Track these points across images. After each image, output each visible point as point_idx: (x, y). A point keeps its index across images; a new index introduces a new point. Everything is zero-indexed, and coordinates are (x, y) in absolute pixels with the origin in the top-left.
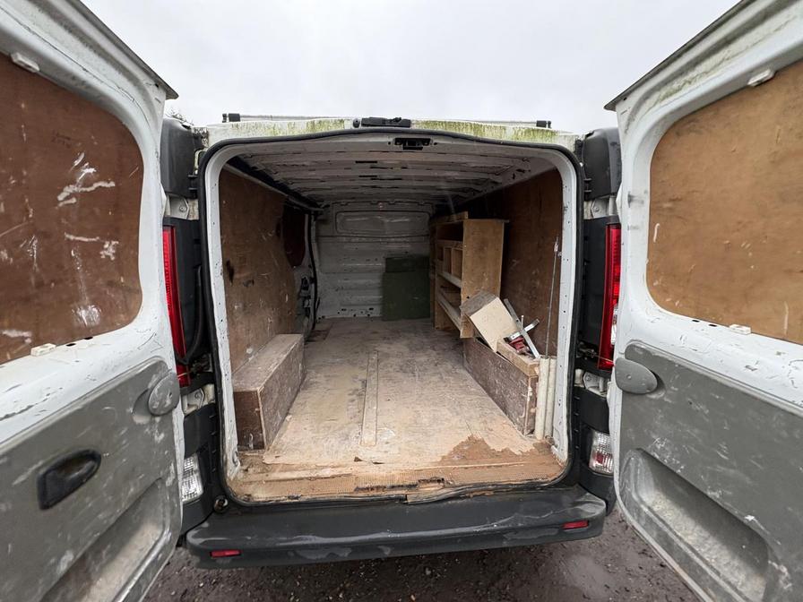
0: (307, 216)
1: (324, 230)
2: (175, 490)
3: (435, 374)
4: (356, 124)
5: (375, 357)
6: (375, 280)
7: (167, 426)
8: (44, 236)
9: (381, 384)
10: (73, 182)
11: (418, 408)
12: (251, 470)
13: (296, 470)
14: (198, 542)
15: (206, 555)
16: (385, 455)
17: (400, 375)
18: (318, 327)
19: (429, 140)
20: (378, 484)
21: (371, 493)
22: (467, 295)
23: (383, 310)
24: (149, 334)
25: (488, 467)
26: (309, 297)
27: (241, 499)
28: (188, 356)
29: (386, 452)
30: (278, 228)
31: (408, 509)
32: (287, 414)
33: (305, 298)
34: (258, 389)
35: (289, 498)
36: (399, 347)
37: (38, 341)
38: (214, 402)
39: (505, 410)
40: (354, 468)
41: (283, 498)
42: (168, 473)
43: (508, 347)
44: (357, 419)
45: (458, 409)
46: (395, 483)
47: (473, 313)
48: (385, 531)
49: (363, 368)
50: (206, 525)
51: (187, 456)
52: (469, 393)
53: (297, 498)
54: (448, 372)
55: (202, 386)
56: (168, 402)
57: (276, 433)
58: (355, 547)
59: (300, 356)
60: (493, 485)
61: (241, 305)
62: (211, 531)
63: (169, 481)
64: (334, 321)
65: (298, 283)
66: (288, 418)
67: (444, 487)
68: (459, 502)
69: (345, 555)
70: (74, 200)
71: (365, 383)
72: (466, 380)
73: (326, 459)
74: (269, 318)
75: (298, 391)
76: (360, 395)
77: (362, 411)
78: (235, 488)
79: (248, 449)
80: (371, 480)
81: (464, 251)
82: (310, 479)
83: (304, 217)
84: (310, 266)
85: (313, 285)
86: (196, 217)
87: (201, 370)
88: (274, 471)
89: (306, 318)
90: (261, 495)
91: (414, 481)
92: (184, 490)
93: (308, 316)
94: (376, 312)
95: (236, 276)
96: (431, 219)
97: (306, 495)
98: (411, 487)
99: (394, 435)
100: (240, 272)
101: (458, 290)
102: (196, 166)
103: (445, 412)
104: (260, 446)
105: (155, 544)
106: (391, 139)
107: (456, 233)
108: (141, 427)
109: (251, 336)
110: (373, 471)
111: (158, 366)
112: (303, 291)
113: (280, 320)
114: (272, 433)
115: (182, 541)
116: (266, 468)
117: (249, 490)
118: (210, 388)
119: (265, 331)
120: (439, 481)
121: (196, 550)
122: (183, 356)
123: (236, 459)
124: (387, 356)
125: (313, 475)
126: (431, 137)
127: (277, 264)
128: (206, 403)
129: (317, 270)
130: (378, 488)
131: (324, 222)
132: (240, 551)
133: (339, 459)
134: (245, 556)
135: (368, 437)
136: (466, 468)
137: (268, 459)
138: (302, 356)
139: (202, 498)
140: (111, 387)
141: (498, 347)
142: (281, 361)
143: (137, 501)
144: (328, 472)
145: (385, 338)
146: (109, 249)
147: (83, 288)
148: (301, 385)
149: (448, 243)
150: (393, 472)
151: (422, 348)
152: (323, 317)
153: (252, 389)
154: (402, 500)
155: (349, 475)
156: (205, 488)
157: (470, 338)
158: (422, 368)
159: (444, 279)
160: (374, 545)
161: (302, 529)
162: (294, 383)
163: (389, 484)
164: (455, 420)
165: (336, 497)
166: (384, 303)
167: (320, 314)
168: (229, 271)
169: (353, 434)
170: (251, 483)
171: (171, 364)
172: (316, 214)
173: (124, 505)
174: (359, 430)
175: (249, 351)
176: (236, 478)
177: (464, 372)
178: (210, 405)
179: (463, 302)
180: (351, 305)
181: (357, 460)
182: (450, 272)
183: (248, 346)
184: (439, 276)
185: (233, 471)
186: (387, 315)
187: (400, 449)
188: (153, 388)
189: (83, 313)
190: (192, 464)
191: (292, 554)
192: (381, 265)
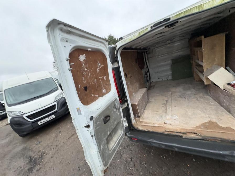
0: (144, 53)
1: (149, 56)
2: (123, 124)
3: (194, 98)
4: (151, 28)
5: (170, 93)
6: (169, 68)
7: (119, 111)
8: (97, 78)
9: (173, 101)
10: (98, 67)
11: (187, 110)
12: (137, 122)
13: (148, 123)
14: (129, 135)
15: (131, 138)
16: (174, 123)
17: (180, 99)
18: (151, 85)
19: (178, 21)
20: (172, 131)
21: (170, 133)
22: (206, 68)
23: (172, 77)
24: (113, 93)
25: (218, 132)
26: (148, 77)
27: (136, 128)
28: (121, 97)
29: (174, 122)
30: (136, 60)
31: (183, 140)
32: (145, 109)
33: (146, 77)
34: (136, 103)
35: (147, 130)
36: (179, 89)
37: (99, 97)
38: (127, 106)
39: (229, 112)
40: (165, 125)
41: (146, 130)
42: (121, 121)
43: (229, 87)
44: (165, 112)
45: (205, 111)
46: (178, 131)
47: (209, 75)
48: (175, 144)
49: (166, 97)
50: (130, 132)
51: (124, 117)
52: (211, 105)
53: (149, 130)
54: (201, 97)
55: (124, 103)
56: (119, 107)
57: (142, 114)
58: (166, 145)
59: (146, 94)
60: (220, 138)
61: (130, 83)
62: (131, 134)
63: (121, 122)
64: (156, 82)
65: (144, 73)
66: (145, 110)
67: (197, 136)
68: (203, 141)
69: (163, 147)
70: (99, 71)
71: (167, 101)
72: (209, 100)
73: (156, 122)
74: (137, 85)
75: (147, 103)
76: (165, 105)
77: (166, 110)
78: (134, 126)
79: (136, 117)
80: (169, 129)
81: (203, 51)
82: (152, 126)
83: (143, 53)
84: (147, 68)
85: (148, 73)
86: (118, 66)
87: (124, 100)
88: (143, 123)
89: (148, 83)
90: (140, 128)
91: (185, 132)
92: (124, 125)
93: (148, 82)
94: (170, 78)
95: (128, 76)
96: (189, 40)
97: (151, 130)
98: (183, 133)
99: (177, 117)
100: (128, 75)
101: (203, 66)
102: (116, 54)
103: (199, 111)
104: (139, 117)
105: (121, 134)
106: (163, 27)
107: (199, 45)
108: (115, 111)
109: (133, 90)
110: (170, 127)
111: (116, 100)
112: (146, 75)
113: (140, 85)
114: (141, 114)
115: (126, 135)
116: (141, 122)
117: (138, 126)
118: (126, 103)
119: (136, 88)
120: (195, 133)
121: (128, 137)
122: (120, 97)
123: (134, 119)
124: (175, 92)
125: (153, 125)
126: (179, 20)
127: (137, 70)
128: (126, 107)
129: (149, 68)
130: (172, 132)
131: (149, 53)
132: (137, 139)
133: (160, 122)
134: (138, 141)
135: (168, 117)
136: (207, 131)
137: (141, 120)
138: (147, 94)
139: (128, 127)
140: (110, 104)
141: (224, 87)
142: (141, 96)
143: (117, 125)
144: (156, 125)
145: (174, 86)
146: (105, 78)
147: (103, 86)
148: (148, 102)
149: (197, 49)
150: (177, 128)
151: (189, 89)
152: (153, 82)
153: (135, 103)
154: (181, 137)
155: (162, 127)
156: (128, 124)
157: (210, 84)
158: (189, 96)
159: (196, 63)
160: (172, 147)
161: (151, 138)
162: (146, 101)
163: (176, 131)
164: (203, 115)
165: (159, 132)
166: (173, 75)
167: (151, 81)
168: (126, 75)
169: (163, 116)
170: (138, 125)
171: (118, 99)
172: (146, 52)
173: (115, 126)
174: (165, 115)
175: (133, 94)
176: (134, 123)
177: (208, 97)
178: (127, 107)
179: (204, 71)
180: (161, 77)
181: (165, 123)
182: (198, 60)
183: (133, 93)
184: (194, 61)
185: (134, 122)
186: (174, 78)
187: (179, 122)
188: (116, 104)
189: (103, 91)
190: (125, 119)
191: (149, 143)
192: (170, 62)
